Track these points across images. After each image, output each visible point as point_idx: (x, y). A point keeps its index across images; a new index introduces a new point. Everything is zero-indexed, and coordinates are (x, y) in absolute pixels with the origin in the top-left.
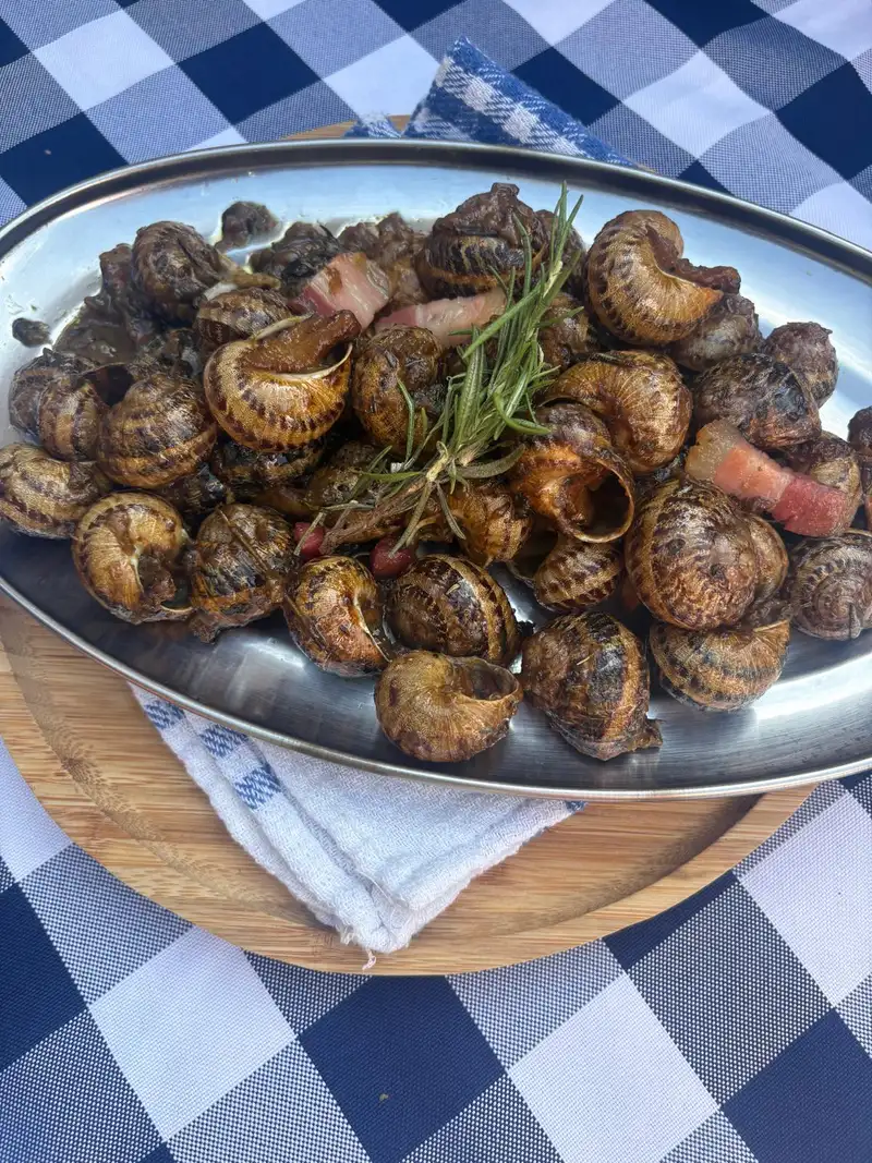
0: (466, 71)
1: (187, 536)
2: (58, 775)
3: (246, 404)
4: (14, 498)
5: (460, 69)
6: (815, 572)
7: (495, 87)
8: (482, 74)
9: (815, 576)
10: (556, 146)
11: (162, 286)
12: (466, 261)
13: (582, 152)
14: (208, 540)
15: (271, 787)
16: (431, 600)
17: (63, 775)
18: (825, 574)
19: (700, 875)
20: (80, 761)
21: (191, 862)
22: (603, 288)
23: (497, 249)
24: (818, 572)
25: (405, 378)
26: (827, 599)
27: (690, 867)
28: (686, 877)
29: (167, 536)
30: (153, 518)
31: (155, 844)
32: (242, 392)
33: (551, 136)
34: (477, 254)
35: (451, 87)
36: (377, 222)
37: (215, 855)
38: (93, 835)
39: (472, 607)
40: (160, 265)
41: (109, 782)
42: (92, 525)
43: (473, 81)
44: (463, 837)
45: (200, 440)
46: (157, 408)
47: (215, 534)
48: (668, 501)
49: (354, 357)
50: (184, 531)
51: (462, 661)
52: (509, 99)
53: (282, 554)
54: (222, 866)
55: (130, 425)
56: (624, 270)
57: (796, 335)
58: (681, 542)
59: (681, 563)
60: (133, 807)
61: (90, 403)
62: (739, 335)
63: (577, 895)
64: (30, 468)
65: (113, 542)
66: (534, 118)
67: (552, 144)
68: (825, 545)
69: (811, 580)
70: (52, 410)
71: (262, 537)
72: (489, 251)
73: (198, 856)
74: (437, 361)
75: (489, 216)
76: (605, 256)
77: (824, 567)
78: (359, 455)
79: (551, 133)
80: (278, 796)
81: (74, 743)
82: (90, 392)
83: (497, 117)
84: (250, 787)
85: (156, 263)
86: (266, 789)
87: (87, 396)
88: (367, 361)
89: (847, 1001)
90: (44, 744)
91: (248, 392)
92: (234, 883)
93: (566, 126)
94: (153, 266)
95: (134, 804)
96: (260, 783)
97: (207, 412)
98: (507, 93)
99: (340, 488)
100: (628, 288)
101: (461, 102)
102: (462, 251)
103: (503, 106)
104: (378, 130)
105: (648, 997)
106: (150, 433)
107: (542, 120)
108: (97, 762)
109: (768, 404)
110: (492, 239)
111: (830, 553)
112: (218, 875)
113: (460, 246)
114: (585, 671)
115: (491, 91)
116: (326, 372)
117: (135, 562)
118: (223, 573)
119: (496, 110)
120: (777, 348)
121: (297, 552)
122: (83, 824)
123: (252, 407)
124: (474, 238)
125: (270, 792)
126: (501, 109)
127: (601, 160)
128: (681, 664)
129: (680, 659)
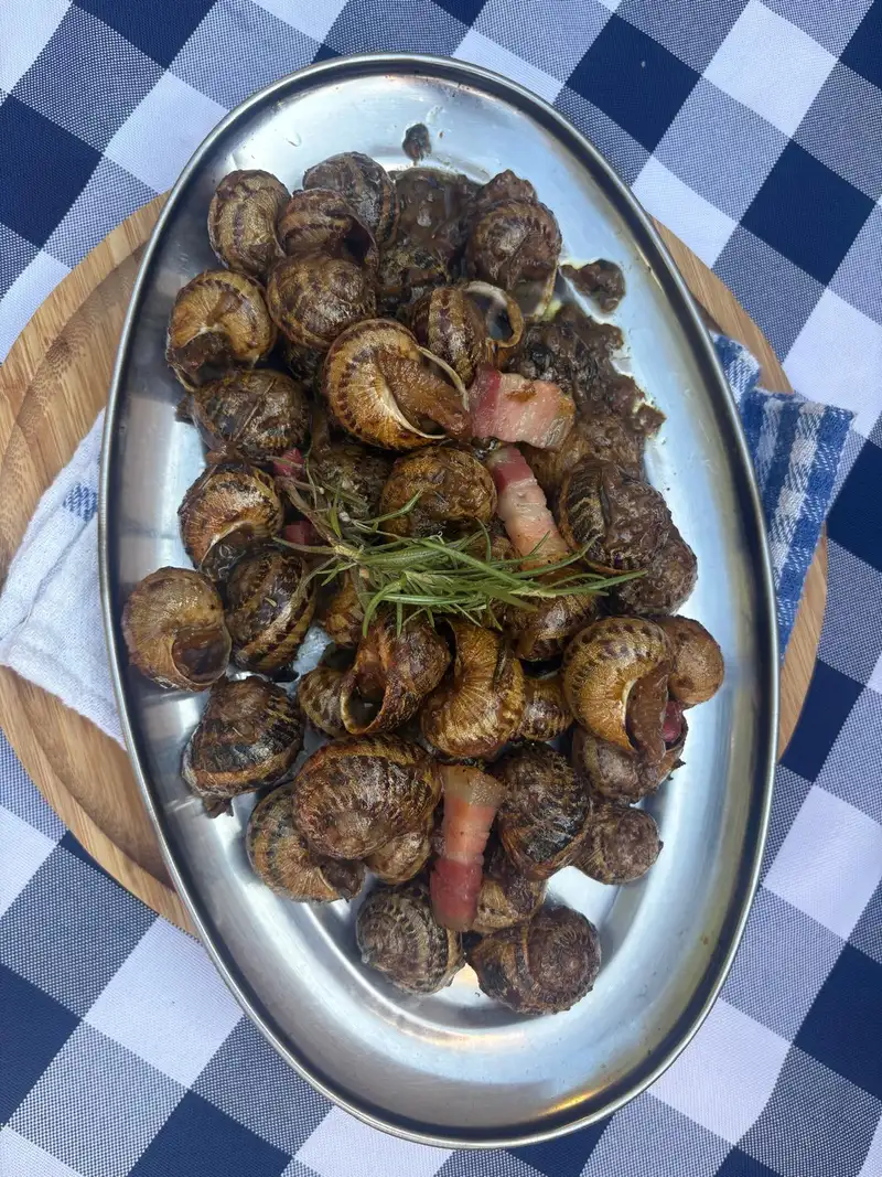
0: (818, 431)
1: (254, 362)
2: (46, 340)
3: (344, 370)
4: (221, 208)
5: (818, 424)
6: (398, 910)
7: (813, 466)
8: (821, 448)
9: (394, 910)
10: (778, 545)
11: (480, 242)
12: (577, 506)
13: (781, 573)
14: (250, 381)
15: (87, 511)
16: (257, 586)
17: (47, 344)
18: (398, 918)
19: (134, 881)
20: (68, 351)
21: (18, 471)
22: (586, 640)
23: (595, 530)
24: (398, 912)
25: (426, 495)
26: (376, 925)
27: (138, 872)
28: (129, 870)
29: (243, 346)
30: (249, 328)
31: (22, 438)
32: (351, 362)
33: (786, 537)
34: (585, 514)
35: (802, 423)
36: (648, 403)
37: (31, 487)
38: (7, 387)
39: (262, 622)
40: (496, 231)
41: (60, 381)
42: (218, 283)
43: (811, 442)
44: (87, 681)
45: (317, 340)
46: (324, 292)
47: (258, 384)
48: (382, 759)
49: (433, 444)
50: (257, 357)
51: (225, 632)
52: (806, 484)
53: (262, 446)
54: (25, 498)
55: (303, 277)
56: (606, 654)
57: (634, 834)
58: (344, 781)
59: (326, 787)
60: (47, 409)
61: (326, 232)
62: (615, 781)
63: (93, 785)
64: (252, 209)
65: (210, 307)
66: (798, 515)
67: (779, 541)
68: (426, 911)
69: (391, 908)
70: (303, 204)
71: (269, 424)
72: (590, 524)
73: (26, 476)
74: (463, 515)
75: (624, 511)
76: (618, 632)
77: (403, 915)
78: (374, 479)
79: (790, 536)
80: (82, 521)
81: (83, 340)
82: (338, 228)
83: (789, 479)
84: (80, 495)
85: (497, 226)
86: (83, 508)
87: (331, 227)
88: (435, 455)
89: (90, 1029)
90: (66, 318)
91: (354, 367)
92: (14, 511)
93: (801, 548)
94: (492, 225)
95: (50, 408)
96: (87, 502)
97: (337, 335)
98: (811, 479)
99: (337, 474)
100: (591, 663)
101: (793, 439)
102: (585, 500)
103: (799, 481)
104: (738, 369)
105: (45, 868)
106: (300, 297)
107: (798, 523)
108: (74, 365)
109: (532, 824)
110: (602, 522)
111: (418, 918)
112: (17, 497)
113: (589, 496)
114: (229, 736)
115: (808, 464)
116: (407, 425)
117: (204, 330)
118: (222, 405)
119: (794, 475)
120: (619, 820)
121: (269, 458)
122: (14, 375)
123: (343, 376)
124: (599, 506)
125: (83, 512)
126: (795, 479)
127: (777, 593)
128: (267, 814)
129: (271, 813)
